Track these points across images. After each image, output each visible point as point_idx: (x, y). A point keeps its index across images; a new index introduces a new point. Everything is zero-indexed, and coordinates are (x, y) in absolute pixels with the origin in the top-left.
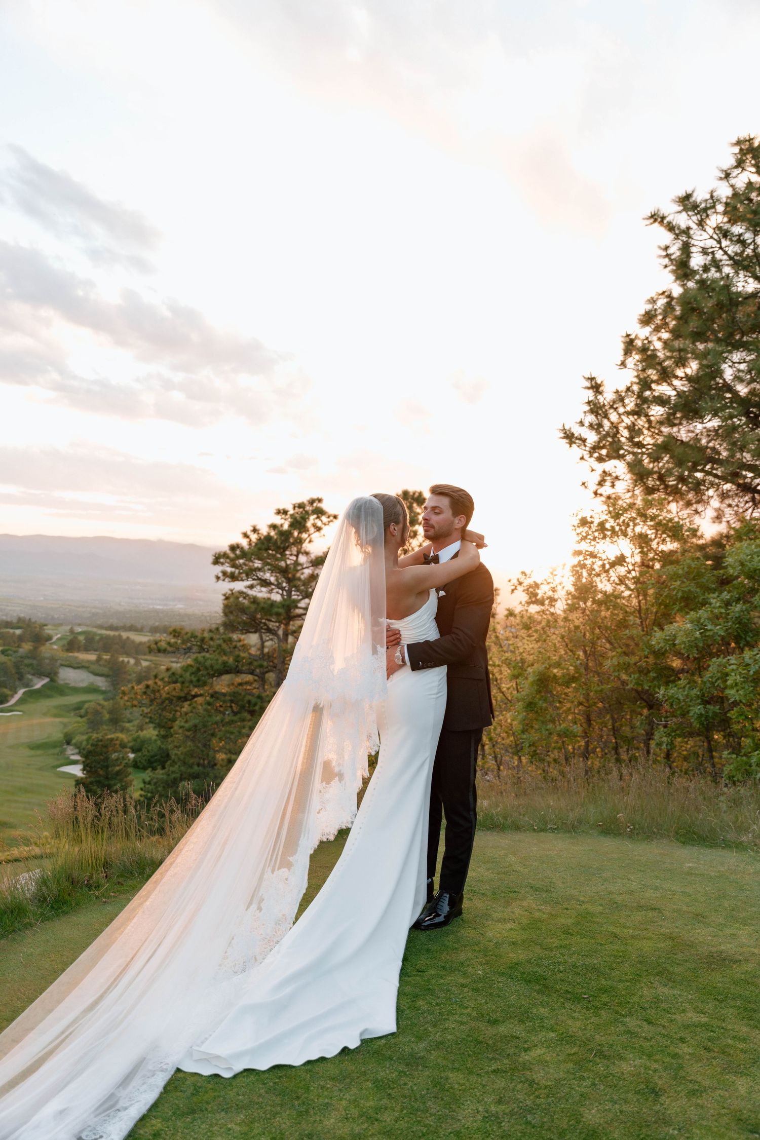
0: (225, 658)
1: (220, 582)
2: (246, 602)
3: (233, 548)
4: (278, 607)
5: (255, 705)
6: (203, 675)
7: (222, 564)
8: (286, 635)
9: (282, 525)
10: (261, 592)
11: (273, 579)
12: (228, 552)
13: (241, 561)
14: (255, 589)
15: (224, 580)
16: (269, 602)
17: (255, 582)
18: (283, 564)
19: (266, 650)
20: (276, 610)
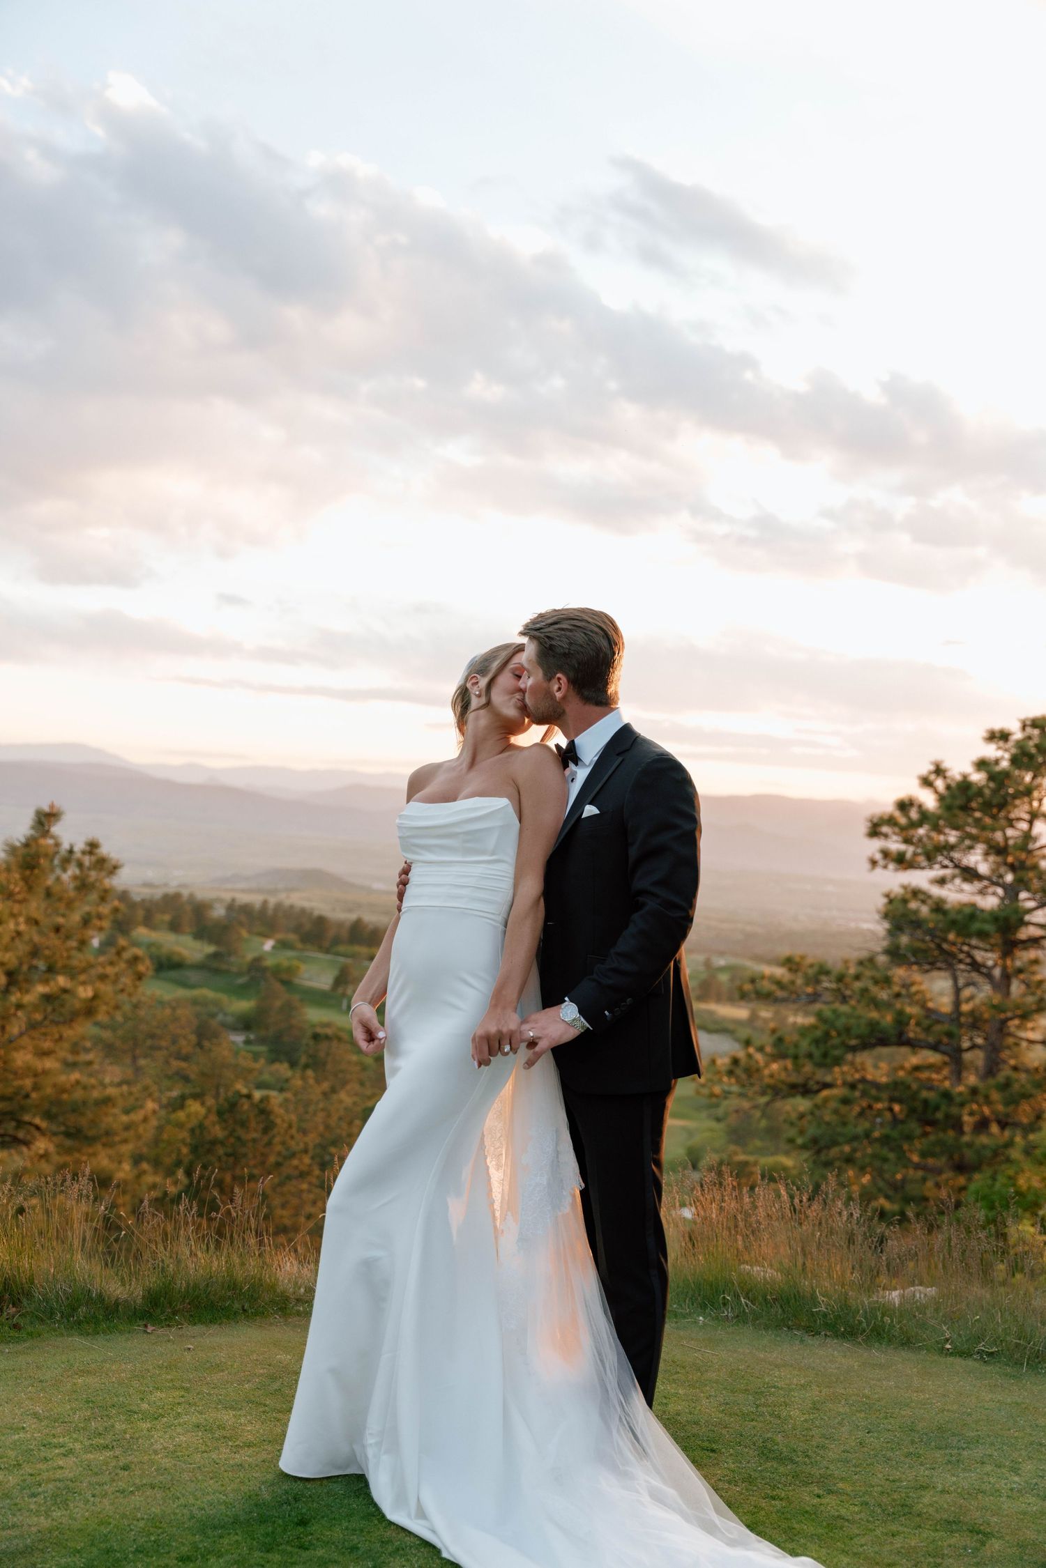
0: (874, 1015)
1: (879, 871)
2: (925, 910)
3: (904, 806)
4: (984, 921)
5: (937, 1108)
6: (835, 1047)
7: (886, 836)
8: (1007, 977)
9: (997, 762)
10: (962, 891)
11: (983, 868)
12: (897, 814)
13: (921, 831)
14: (949, 886)
15: (885, 867)
16: (967, 910)
17: (948, 872)
18: (998, 836)
19: (965, 1008)
20: (976, 926)
